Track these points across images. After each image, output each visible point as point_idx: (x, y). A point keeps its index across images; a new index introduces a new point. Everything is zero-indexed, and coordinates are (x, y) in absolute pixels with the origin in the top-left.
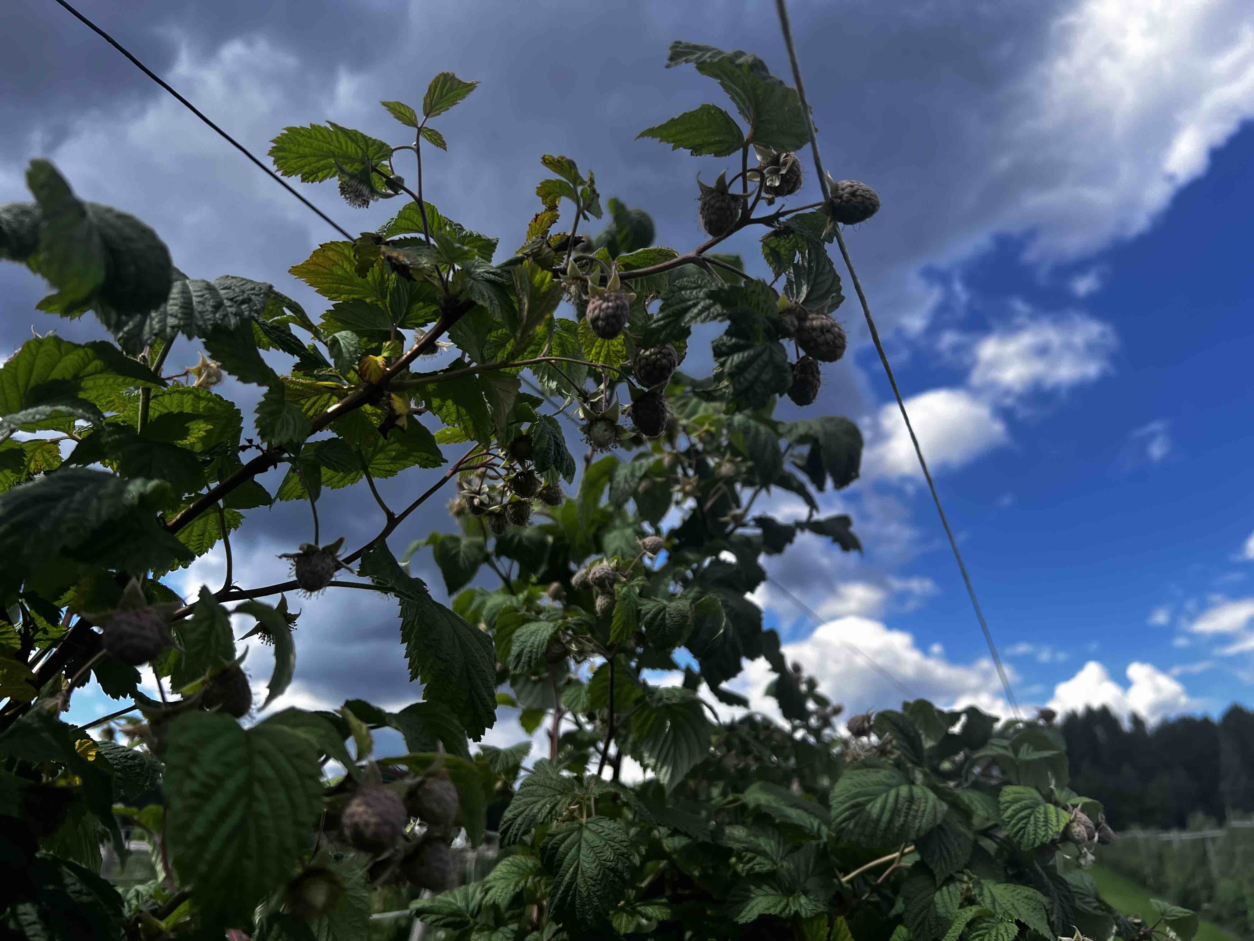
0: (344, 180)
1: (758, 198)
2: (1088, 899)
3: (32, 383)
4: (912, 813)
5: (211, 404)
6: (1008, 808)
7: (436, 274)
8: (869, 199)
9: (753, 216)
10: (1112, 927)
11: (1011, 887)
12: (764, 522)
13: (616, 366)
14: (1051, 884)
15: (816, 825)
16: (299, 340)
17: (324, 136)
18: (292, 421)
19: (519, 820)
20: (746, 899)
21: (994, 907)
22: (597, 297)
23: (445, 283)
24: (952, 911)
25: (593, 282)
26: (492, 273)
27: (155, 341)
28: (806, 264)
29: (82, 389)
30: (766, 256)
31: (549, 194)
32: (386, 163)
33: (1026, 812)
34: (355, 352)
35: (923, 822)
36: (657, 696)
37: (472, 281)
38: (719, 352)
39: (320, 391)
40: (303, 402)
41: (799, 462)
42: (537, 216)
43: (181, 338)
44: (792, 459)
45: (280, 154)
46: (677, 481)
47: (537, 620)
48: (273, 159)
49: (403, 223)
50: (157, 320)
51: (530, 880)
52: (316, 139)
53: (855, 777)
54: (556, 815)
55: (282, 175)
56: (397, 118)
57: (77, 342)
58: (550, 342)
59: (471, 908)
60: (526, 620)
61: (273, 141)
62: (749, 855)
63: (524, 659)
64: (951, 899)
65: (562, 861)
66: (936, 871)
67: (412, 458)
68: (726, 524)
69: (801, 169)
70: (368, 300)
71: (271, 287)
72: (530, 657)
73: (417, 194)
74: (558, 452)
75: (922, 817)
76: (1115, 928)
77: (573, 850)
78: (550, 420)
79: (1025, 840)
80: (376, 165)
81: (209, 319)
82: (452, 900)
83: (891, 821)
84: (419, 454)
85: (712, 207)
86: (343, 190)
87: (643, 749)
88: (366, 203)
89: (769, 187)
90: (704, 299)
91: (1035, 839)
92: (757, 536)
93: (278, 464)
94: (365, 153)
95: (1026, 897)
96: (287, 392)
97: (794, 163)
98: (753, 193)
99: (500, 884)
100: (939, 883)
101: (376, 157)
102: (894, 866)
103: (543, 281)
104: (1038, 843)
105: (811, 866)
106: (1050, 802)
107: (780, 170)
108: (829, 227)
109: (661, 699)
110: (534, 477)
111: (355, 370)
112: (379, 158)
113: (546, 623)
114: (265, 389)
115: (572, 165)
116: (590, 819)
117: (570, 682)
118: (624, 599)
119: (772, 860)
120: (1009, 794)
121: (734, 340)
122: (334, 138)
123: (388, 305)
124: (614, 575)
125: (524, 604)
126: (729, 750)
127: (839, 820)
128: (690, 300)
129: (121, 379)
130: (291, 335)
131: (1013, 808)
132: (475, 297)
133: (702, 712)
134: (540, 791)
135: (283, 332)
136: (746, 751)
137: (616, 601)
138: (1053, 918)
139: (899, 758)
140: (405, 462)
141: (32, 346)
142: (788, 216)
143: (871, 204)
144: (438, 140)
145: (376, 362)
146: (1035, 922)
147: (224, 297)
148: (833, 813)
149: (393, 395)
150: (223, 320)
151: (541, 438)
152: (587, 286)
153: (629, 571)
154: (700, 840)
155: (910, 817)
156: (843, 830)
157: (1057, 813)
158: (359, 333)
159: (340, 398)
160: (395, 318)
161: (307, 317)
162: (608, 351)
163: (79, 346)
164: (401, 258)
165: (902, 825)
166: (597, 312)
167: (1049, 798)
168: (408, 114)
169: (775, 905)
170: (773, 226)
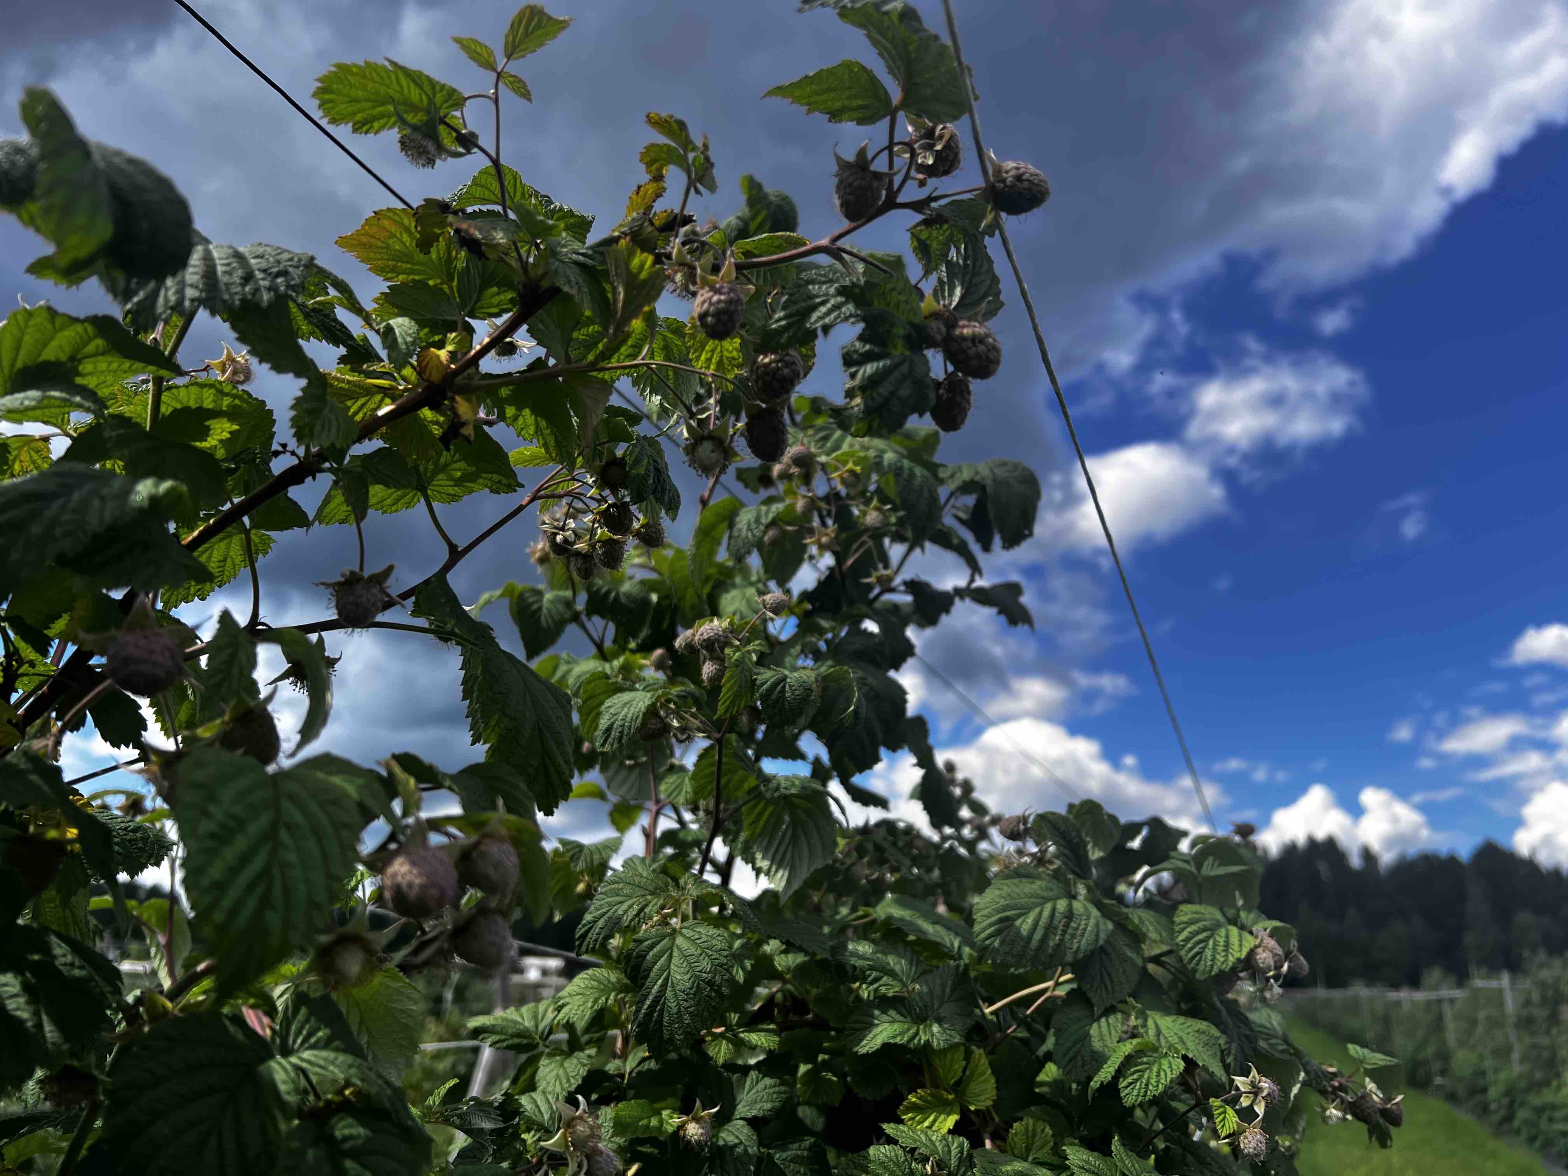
0: (405, 132)
1: (907, 177)
2: (1273, 1041)
3: (19, 364)
4: (1070, 931)
5: (237, 402)
6: (1184, 929)
7: (514, 254)
8: (1038, 185)
9: (900, 199)
10: (1299, 1074)
11: (1182, 1019)
12: (915, 587)
13: (730, 376)
14: (1230, 1021)
15: (956, 944)
16: (346, 328)
17: (382, 78)
18: (334, 423)
19: (601, 923)
20: (870, 1026)
21: (1159, 1040)
22: (707, 289)
23: (525, 265)
24: (1109, 1044)
25: (702, 269)
26: (583, 254)
27: (171, 316)
28: (961, 261)
29: (79, 374)
30: (914, 250)
31: (655, 161)
32: (457, 114)
33: (1204, 935)
34: (413, 343)
35: (1082, 943)
36: (773, 785)
37: (557, 263)
38: (850, 360)
39: (369, 391)
40: (349, 403)
41: (962, 515)
42: (639, 187)
43: (202, 314)
44: (954, 511)
45: (327, 97)
46: (811, 532)
47: (632, 689)
48: (318, 102)
49: (478, 192)
50: (173, 290)
51: (612, 997)
52: (372, 80)
53: (1005, 888)
54: (644, 918)
55: (329, 123)
56: (472, 58)
57: (74, 314)
58: (651, 343)
59: (541, 1028)
60: (620, 689)
61: (318, 80)
62: (875, 974)
63: (614, 734)
64: (1110, 1033)
65: (650, 970)
66: (1094, 1001)
67: (481, 481)
68: (870, 587)
69: (960, 146)
70: (431, 283)
71: (312, 258)
72: (621, 732)
73: (493, 154)
74: (659, 480)
75: (1082, 936)
76: (1302, 1074)
77: (663, 959)
78: (651, 442)
79: (1201, 967)
80: (445, 116)
81: (236, 293)
82: (519, 1020)
83: (1044, 939)
84: (490, 476)
85: (850, 185)
86: (404, 144)
87: (755, 849)
88: (431, 162)
89: (921, 165)
90: (833, 296)
91: (1212, 966)
92: (908, 604)
93: (318, 475)
94: (431, 101)
95: (1198, 1031)
96: (329, 390)
97: (952, 137)
98: (900, 171)
99: (578, 1000)
100: (1097, 1014)
101: (445, 105)
102: (1048, 994)
103: (642, 266)
104: (1215, 970)
105: (948, 990)
106: (1235, 925)
107: (934, 145)
108: (990, 217)
109: (777, 789)
110: (629, 510)
111: (413, 367)
112: (448, 107)
113: (644, 693)
114: (303, 382)
115: (682, 125)
116: (685, 924)
117: (672, 769)
118: (737, 666)
119: (901, 981)
120: (1186, 913)
121: (867, 347)
122: (393, 77)
123: (455, 289)
124: (726, 637)
125: (619, 672)
126: (861, 857)
127: (983, 936)
128: (818, 297)
129: (127, 364)
130: (335, 320)
131: (1189, 930)
132: (560, 283)
133: (827, 806)
134: (627, 890)
135: (327, 316)
136: (881, 860)
137: (726, 668)
138: (1229, 1060)
139: (1059, 868)
140: (472, 485)
141: (19, 317)
142: (943, 202)
143: (1039, 191)
144: (523, 91)
145: (438, 356)
146: (1205, 1057)
147: (255, 267)
148: (977, 928)
149: (458, 398)
150: (253, 294)
151: (637, 461)
152: (695, 275)
153: (744, 634)
154: (818, 957)
155: (1067, 936)
156: (986, 948)
157: (1241, 936)
158: (421, 323)
159: (394, 401)
160: (462, 307)
161: (355, 299)
162: (721, 357)
163: (76, 320)
164: (472, 231)
165: (1058, 945)
166: (706, 306)
167: (1234, 921)
168: (485, 55)
169: (902, 1034)
170: (924, 214)
